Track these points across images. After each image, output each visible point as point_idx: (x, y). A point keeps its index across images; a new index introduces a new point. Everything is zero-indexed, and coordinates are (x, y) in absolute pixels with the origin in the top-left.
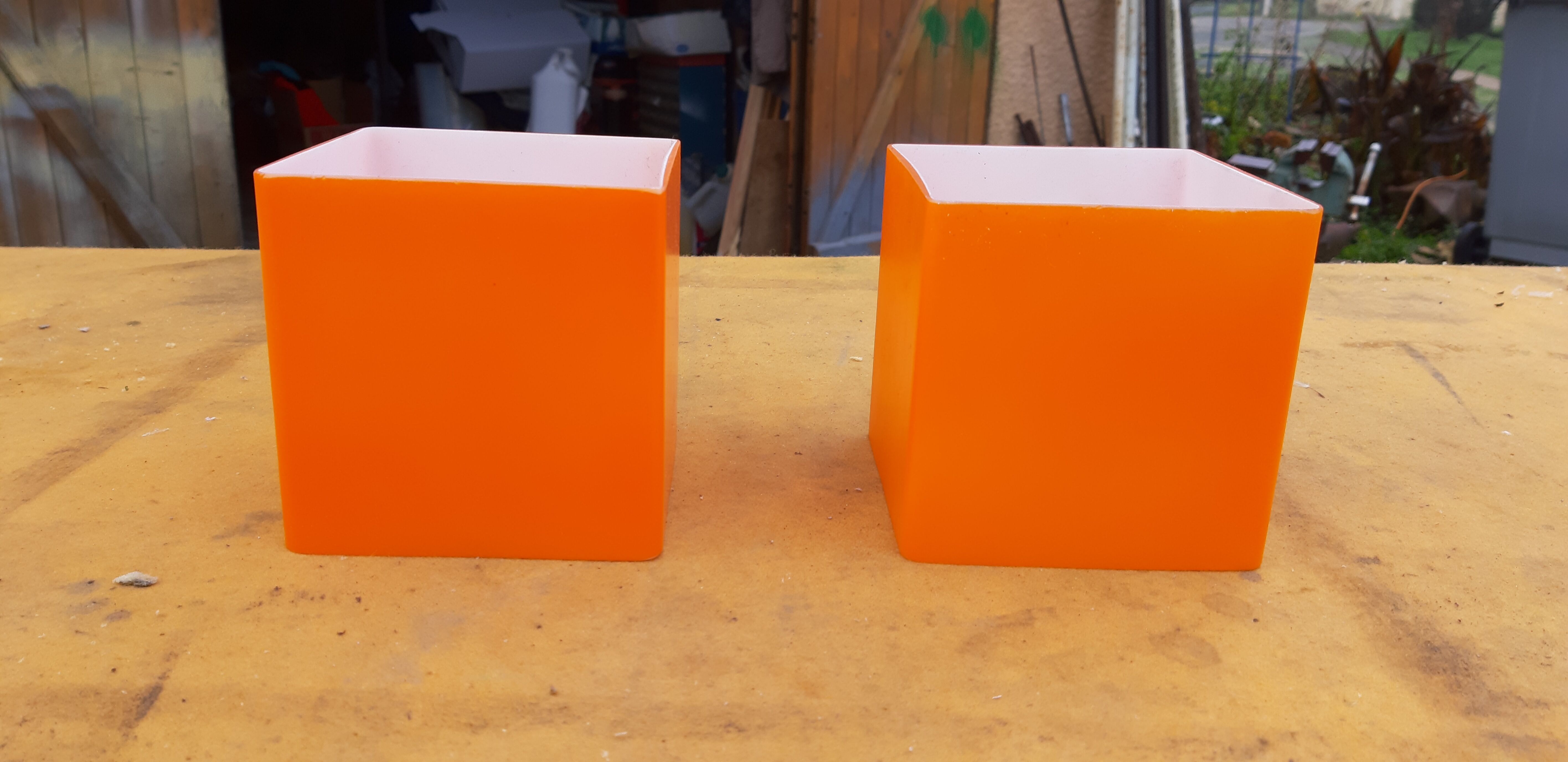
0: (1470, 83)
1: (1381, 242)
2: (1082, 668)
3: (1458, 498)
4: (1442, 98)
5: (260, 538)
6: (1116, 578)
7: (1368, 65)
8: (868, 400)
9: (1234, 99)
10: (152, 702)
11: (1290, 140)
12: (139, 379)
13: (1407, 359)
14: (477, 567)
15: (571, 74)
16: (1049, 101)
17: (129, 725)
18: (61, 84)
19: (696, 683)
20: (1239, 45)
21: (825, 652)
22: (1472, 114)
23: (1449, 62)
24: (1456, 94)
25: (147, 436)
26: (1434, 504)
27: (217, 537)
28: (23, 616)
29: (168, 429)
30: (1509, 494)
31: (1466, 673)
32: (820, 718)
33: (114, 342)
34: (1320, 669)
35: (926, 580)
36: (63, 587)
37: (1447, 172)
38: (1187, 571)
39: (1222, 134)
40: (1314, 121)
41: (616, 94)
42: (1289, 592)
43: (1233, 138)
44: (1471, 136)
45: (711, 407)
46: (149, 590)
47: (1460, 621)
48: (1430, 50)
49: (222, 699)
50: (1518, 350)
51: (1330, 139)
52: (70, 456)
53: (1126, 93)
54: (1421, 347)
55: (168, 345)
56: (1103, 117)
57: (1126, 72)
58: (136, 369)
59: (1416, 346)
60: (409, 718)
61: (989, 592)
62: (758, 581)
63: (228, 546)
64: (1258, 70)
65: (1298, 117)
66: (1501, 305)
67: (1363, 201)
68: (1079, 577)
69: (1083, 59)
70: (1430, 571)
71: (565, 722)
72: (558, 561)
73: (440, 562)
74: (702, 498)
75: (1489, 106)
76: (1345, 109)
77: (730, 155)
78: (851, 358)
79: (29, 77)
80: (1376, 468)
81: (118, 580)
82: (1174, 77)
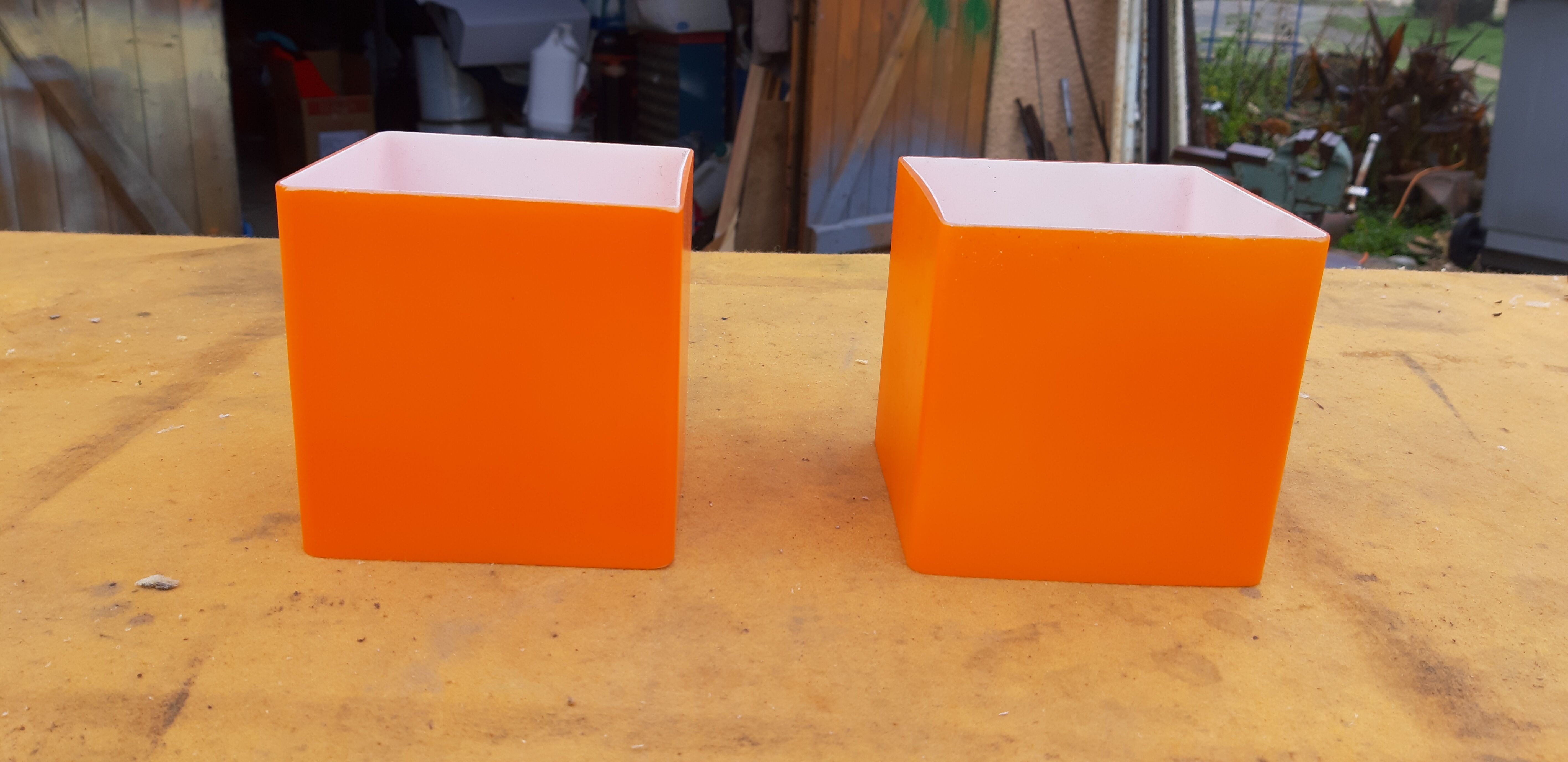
0: (1470, 74)
1: (1378, 231)
2: (1087, 685)
3: (1454, 515)
4: (1441, 88)
5: (278, 541)
6: (1119, 592)
7: (1369, 53)
8: (875, 405)
9: (1234, 85)
10: (179, 709)
11: (1289, 127)
12: (152, 374)
13: (1406, 369)
14: (493, 573)
15: (570, 49)
16: (1050, 84)
17: (157, 732)
18: (61, 56)
19: (710, 695)
20: (1240, 31)
21: (836, 665)
22: (1472, 105)
23: (1450, 53)
24: (1456, 84)
25: (162, 433)
26: (1430, 521)
27: (234, 540)
28: (47, 619)
29: (183, 426)
30: (1504, 511)
31: (1460, 694)
32: (831, 733)
33: (125, 333)
34: (1318, 689)
35: (933, 592)
36: (85, 590)
37: (1445, 162)
38: (1189, 586)
39: (1221, 120)
40: (1314, 108)
41: (615, 70)
42: (1288, 609)
43: (1232, 124)
44: (1469, 126)
45: (719, 410)
46: (170, 593)
47: (1455, 641)
48: (1431, 39)
49: (247, 706)
50: (1514, 362)
51: (1330, 128)
52: (87, 453)
53: (1127, 79)
54: (1419, 357)
55: (179, 337)
56: (1103, 103)
57: (1127, 59)
58: (149, 363)
59: (1414, 356)
60: (431, 728)
61: (995, 606)
62: (768, 591)
63: (247, 548)
64: (1258, 56)
65: (1298, 104)
66: (1499, 315)
67: (1361, 191)
68: (1082, 591)
69: (1085, 44)
70: (1425, 589)
71: (583, 734)
72: (571, 568)
73: (455, 567)
74: (711, 504)
75: (1489, 95)
76: (1344, 97)
77: (729, 134)
78: (856, 360)
79: (28, 47)
80: (1374, 482)
81: (140, 583)
82: (1175, 64)
